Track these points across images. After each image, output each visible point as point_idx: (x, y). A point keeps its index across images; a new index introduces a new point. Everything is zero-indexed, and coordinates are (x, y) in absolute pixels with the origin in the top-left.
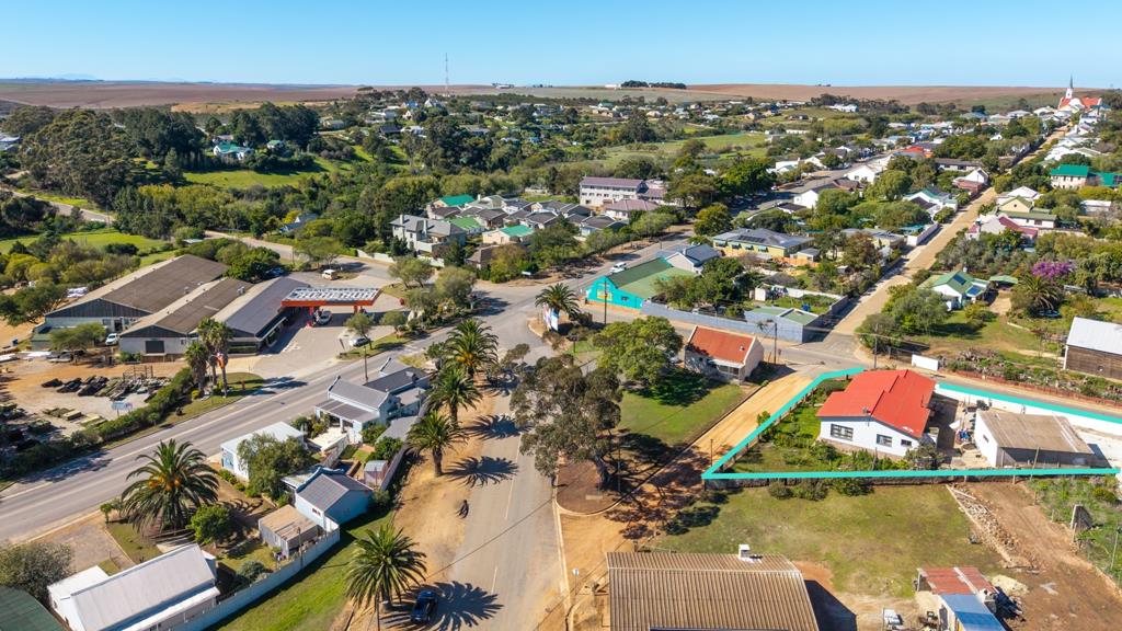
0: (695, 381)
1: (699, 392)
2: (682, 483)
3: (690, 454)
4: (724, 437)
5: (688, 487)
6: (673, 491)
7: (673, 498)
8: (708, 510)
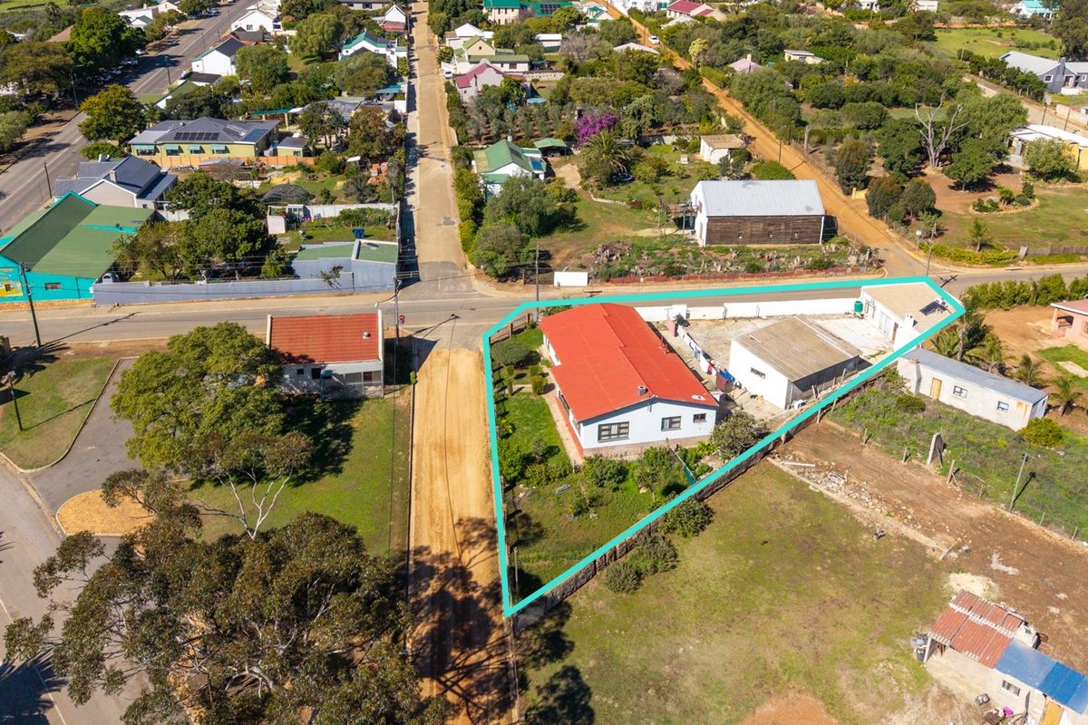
0: (310, 413)
1: (334, 434)
2: (468, 643)
3: (426, 572)
4: (443, 506)
5: (482, 646)
6: (468, 671)
7: (482, 687)
8: (563, 684)
